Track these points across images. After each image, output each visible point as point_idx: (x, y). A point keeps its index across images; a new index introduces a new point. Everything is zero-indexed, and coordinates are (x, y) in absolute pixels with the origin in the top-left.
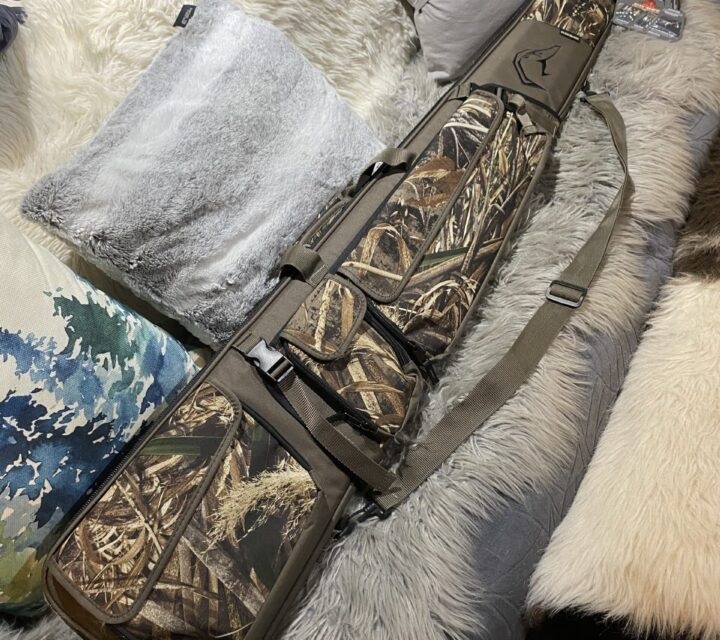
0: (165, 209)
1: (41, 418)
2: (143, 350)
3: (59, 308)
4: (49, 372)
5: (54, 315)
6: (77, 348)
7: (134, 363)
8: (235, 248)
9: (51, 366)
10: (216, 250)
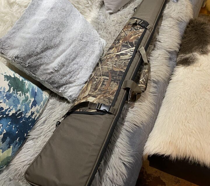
0: (36, 48)
1: (2, 111)
2: (30, 91)
3: (6, 78)
4: (4, 97)
5: (5, 80)
6: (12, 90)
7: (28, 94)
8: (56, 60)
9: (4, 96)
10: (51, 60)
